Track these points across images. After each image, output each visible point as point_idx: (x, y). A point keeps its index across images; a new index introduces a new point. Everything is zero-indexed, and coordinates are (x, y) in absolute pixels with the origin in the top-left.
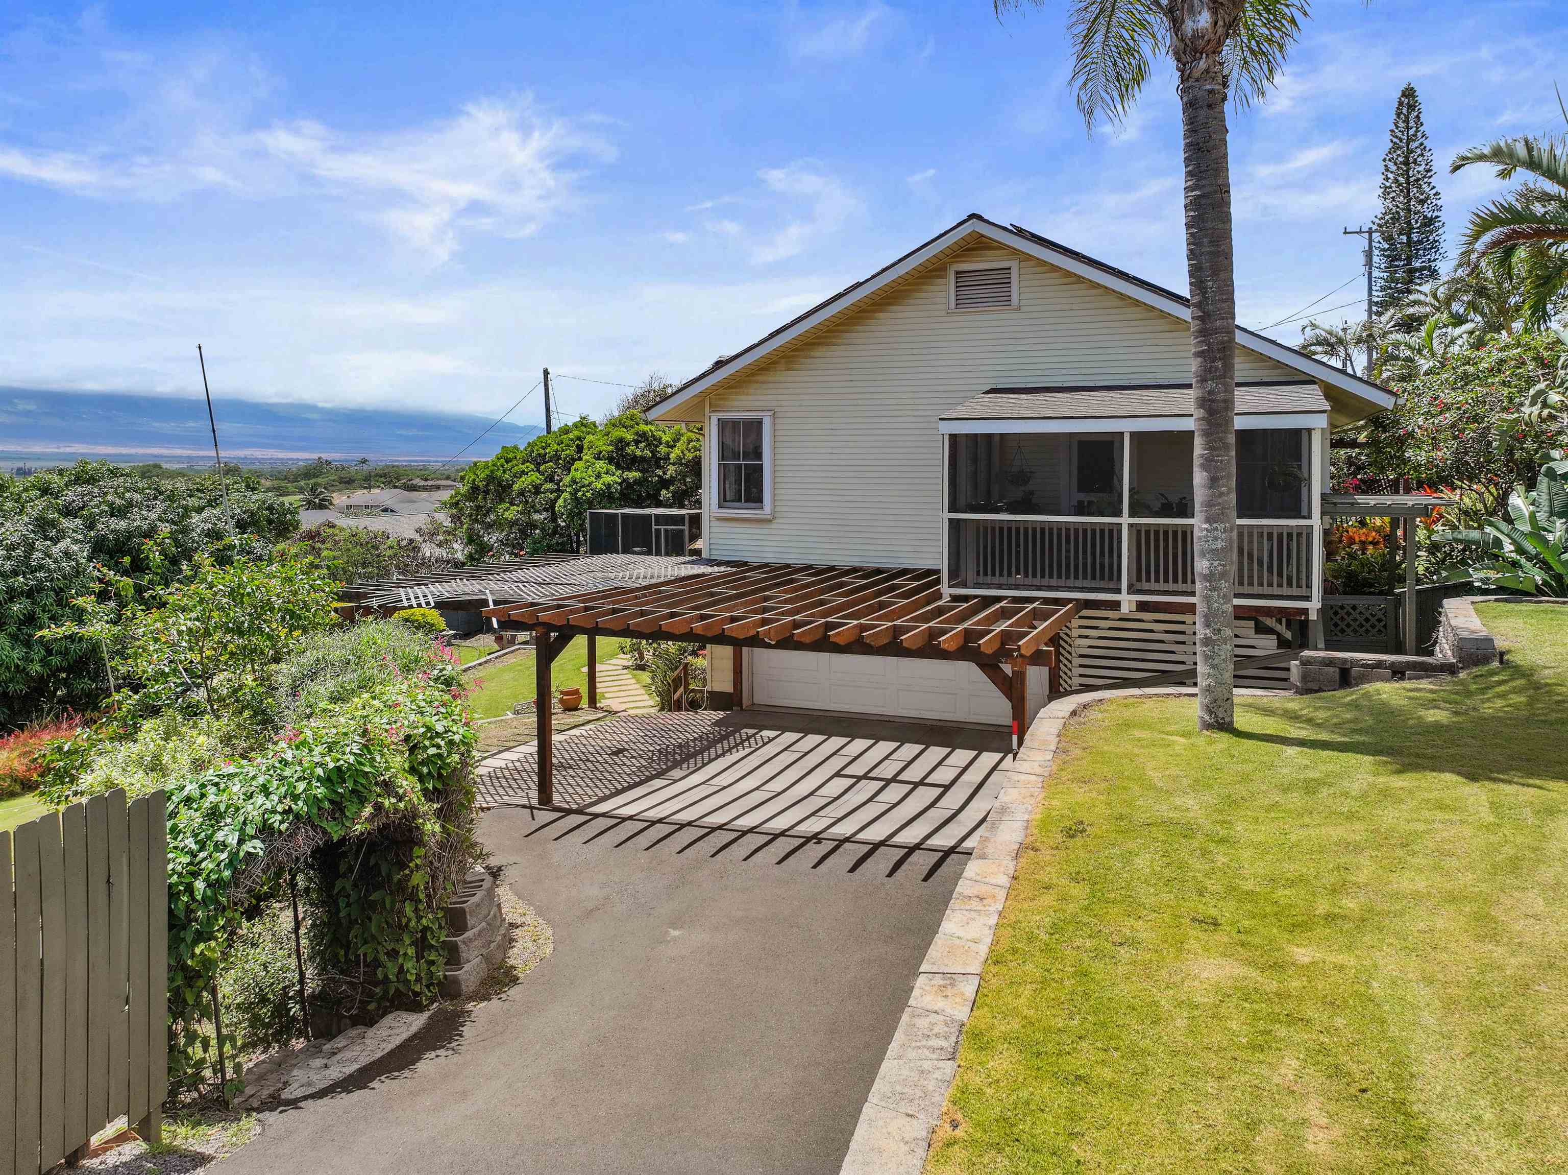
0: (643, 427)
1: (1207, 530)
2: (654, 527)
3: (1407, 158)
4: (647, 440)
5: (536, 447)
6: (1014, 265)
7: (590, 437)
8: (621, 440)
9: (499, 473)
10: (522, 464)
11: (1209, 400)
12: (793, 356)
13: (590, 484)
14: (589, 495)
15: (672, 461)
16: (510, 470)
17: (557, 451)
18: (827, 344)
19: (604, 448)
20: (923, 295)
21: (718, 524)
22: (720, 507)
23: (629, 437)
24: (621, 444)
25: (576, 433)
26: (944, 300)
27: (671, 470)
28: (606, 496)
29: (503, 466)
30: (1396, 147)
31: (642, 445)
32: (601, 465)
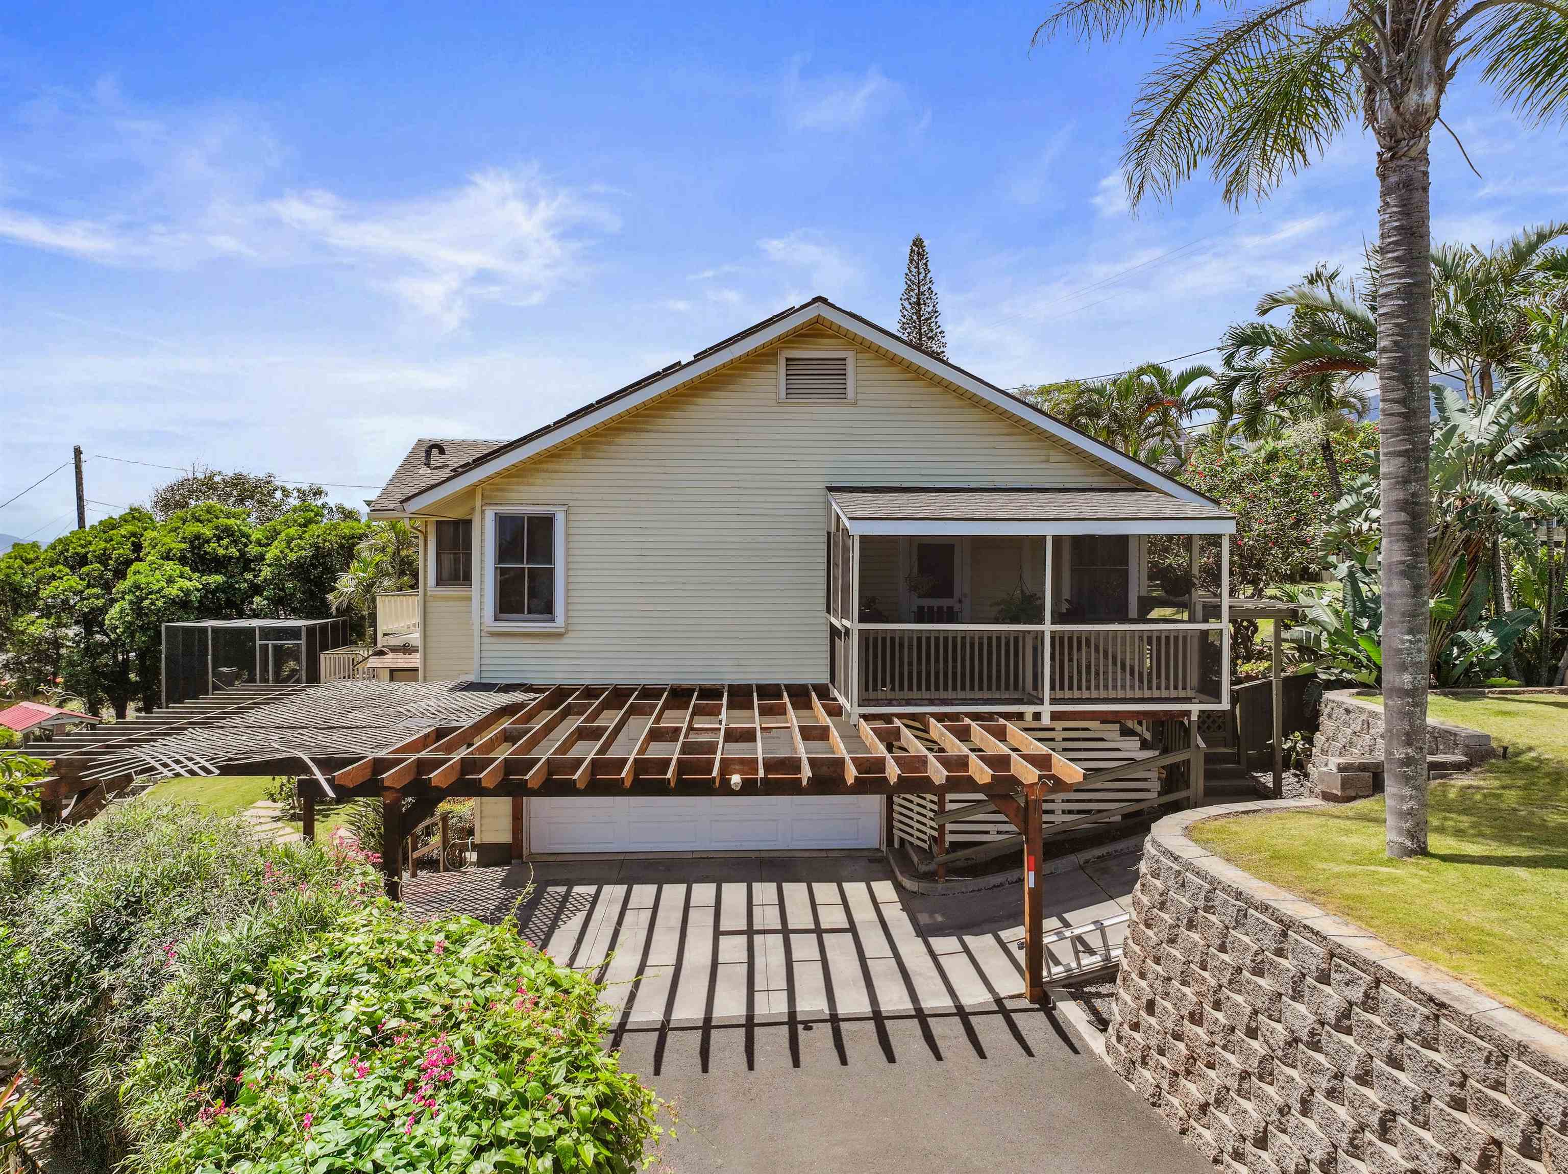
0: (223, 521)
1: (1410, 641)
2: (258, 642)
3: (919, 299)
4: (232, 535)
5: (72, 545)
6: (850, 356)
7: (149, 534)
8: (197, 537)
9: (18, 578)
10: (51, 566)
11: (1413, 503)
12: (591, 442)
13: (159, 591)
14: (160, 603)
15: (268, 561)
16: (32, 574)
17: (105, 549)
18: (635, 430)
19: (173, 545)
20: (748, 381)
21: (493, 640)
22: (496, 620)
23: (208, 532)
24: (197, 542)
25: (130, 528)
26: (773, 388)
27: (266, 572)
28: (182, 605)
29: (22, 569)
30: (909, 290)
31: (225, 542)
32: (171, 567)
